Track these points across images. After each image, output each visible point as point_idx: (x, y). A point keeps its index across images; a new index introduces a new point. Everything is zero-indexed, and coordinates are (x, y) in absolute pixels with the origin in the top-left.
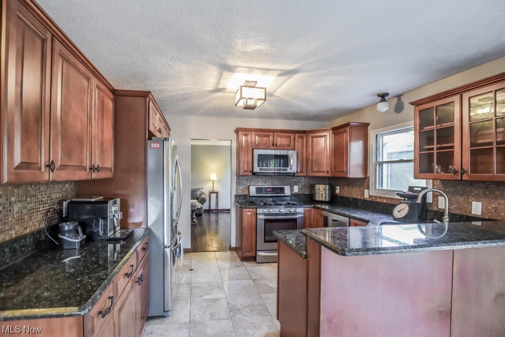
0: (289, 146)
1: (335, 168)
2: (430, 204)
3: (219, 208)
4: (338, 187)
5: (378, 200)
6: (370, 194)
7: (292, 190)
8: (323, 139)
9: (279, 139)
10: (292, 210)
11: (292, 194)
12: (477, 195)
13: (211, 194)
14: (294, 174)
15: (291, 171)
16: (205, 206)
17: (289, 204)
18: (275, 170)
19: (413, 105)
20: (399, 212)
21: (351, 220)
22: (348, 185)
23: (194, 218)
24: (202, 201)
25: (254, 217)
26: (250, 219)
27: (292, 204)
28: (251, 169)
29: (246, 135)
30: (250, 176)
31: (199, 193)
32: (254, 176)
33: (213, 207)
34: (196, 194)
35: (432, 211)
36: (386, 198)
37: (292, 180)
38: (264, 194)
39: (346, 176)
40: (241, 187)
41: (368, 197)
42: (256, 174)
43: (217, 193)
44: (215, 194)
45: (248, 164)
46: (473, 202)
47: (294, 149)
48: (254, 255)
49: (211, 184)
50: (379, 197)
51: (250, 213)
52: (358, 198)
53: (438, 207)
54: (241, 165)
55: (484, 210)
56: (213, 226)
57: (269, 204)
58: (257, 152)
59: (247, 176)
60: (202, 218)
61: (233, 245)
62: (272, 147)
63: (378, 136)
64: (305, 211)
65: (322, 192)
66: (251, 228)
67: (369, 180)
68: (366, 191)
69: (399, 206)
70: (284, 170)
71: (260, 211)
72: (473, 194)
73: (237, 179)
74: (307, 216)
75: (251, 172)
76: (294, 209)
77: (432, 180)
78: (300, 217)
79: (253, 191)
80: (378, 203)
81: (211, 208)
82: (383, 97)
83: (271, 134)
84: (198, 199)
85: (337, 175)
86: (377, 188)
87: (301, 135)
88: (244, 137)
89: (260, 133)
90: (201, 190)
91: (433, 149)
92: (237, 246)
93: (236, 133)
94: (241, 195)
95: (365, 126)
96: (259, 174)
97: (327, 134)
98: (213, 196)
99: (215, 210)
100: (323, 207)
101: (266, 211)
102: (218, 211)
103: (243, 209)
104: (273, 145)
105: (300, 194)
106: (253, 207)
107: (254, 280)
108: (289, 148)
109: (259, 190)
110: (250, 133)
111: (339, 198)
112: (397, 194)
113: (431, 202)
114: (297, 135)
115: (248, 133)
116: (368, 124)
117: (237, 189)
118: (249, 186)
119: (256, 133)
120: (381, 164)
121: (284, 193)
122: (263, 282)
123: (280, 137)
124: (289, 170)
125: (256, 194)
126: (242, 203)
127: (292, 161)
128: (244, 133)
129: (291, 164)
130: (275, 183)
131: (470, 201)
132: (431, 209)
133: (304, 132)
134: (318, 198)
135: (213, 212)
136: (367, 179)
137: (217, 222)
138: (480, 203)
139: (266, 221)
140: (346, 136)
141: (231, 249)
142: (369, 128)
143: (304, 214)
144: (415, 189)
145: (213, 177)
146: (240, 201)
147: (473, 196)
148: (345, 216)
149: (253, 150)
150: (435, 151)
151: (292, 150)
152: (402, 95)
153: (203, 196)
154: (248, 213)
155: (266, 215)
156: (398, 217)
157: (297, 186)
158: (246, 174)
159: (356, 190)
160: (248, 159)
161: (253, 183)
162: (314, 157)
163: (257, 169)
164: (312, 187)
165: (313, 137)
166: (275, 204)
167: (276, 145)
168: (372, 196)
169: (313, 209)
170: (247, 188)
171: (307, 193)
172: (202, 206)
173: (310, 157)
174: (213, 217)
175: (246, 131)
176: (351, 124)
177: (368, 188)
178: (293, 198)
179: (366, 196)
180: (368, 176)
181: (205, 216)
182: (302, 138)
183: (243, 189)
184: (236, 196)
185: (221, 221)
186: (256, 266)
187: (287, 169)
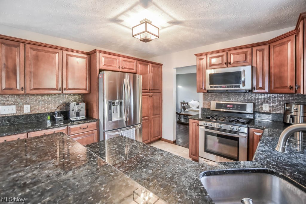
0: (244, 61)
15: (244, 88)
18: (226, 88)
25: (198, 127)
26: (195, 128)
28: (205, 87)
38: (224, 109)
40: (207, 102)
47: (251, 64)
54: (198, 84)
58: (208, 72)
64: (252, 132)
66: (196, 136)
70: (235, 87)
74: (255, 137)
75: (205, 90)
79: (213, 106)
83: (225, 53)
87: (261, 47)
89: (214, 55)
94: (206, 109)
96: (211, 91)
103: (190, 119)
114: (255, 49)
117: (203, 103)
119: (210, 55)
121: (246, 111)
123: (234, 54)
124: (241, 87)
125: (216, 108)
128: (200, 57)
133: (265, 44)
146: (205, 113)
154: (193, 123)
155: (206, 127)
157: (268, 104)
158: (202, 91)
160: (203, 78)
165: (275, 47)
167: (230, 63)
170: (210, 103)
173: (272, 71)
182: (261, 50)
184: (203, 109)
187: (239, 86)
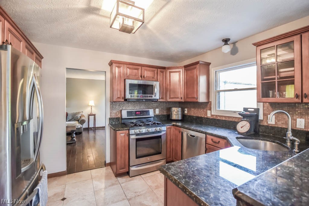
0: (153, 78)
1: (187, 95)
2: (261, 120)
3: (96, 126)
4: (186, 109)
5: (219, 118)
6: (212, 114)
7: (155, 112)
8: (177, 74)
9: (146, 72)
10: (158, 129)
11: (154, 115)
12: (301, 113)
13: (90, 116)
14: (157, 100)
15: (155, 98)
16: (85, 126)
17: (154, 123)
18: (143, 97)
19: (255, 45)
20: (242, 127)
21: (207, 135)
22: (194, 108)
23: (74, 137)
24: (82, 122)
25: (127, 138)
26: (123, 140)
27: (158, 124)
28: (123, 96)
29: (119, 67)
30: (123, 102)
31: (79, 116)
32: (125, 102)
33: (91, 125)
34: (77, 116)
35: (263, 126)
36: (225, 117)
37: (155, 105)
38: (133, 116)
39: (197, 101)
40: (114, 111)
41: (210, 116)
42: (128, 100)
43: (94, 115)
44: (93, 116)
45: (120, 92)
46: (297, 119)
47: (157, 81)
48: (128, 171)
49: (90, 108)
50: (219, 116)
51: (124, 134)
52: (203, 116)
53: (267, 123)
54: (115, 93)
55: (307, 125)
56: (92, 142)
57: (140, 125)
58: (128, 82)
59: (120, 102)
60: (82, 135)
61: (108, 161)
62: (141, 79)
63: (217, 72)
64: (167, 129)
65: (176, 113)
66: (125, 147)
67: (211, 103)
68: (209, 112)
69: (240, 123)
70: (150, 96)
71: (132, 132)
72: (297, 113)
73: (111, 104)
74: (168, 132)
75: (123, 99)
76: (159, 128)
77: (262, 103)
78: (164, 134)
79: (125, 115)
80: (218, 120)
81: (90, 127)
82: (226, 41)
83: (140, 67)
84: (78, 121)
85: (189, 100)
86: (217, 109)
87: (162, 70)
88: (117, 68)
89: (131, 66)
90: (81, 114)
91: (274, 79)
92: (112, 161)
93: (110, 66)
94: (114, 118)
95: (208, 64)
96: (130, 100)
97: (181, 70)
98: (92, 118)
99: (93, 128)
100: (178, 124)
101: (137, 131)
102: (95, 129)
103: (117, 132)
104: (141, 76)
105: (160, 115)
106: (126, 129)
107: (129, 200)
108: (153, 80)
109: (129, 113)
110: (122, 65)
111: (187, 117)
112: (239, 114)
113: (262, 119)
114: (159, 70)
115: (120, 65)
116: (210, 63)
117: (111, 113)
118: (121, 111)
119: (128, 66)
120: (219, 92)
121: (149, 115)
122: (138, 200)
123: (146, 70)
124: (154, 97)
125: (127, 116)
126: (115, 124)
127: (156, 90)
128: (117, 65)
129: (156, 92)
130: (142, 108)
131: (295, 118)
132: (262, 124)
133: (164, 68)
134: (174, 117)
135: (92, 130)
136: (210, 103)
137: (95, 138)
138: (304, 120)
139: (137, 140)
140: (196, 72)
141: (106, 165)
142: (210, 66)
143: (167, 131)
144: (249, 110)
145: (92, 103)
146: (114, 123)
147: (296, 115)
148: (202, 132)
149: (125, 80)
150: (276, 80)
151: (155, 81)
152: (237, 42)
153: (83, 118)
154: (122, 134)
155: (137, 135)
156: (242, 132)
157: (158, 109)
158: (119, 100)
159: (200, 111)
160: (120, 87)
161: (124, 108)
162: (172, 87)
163: (128, 96)
164: (169, 110)
165: (170, 72)
166: (144, 125)
167: (144, 77)
168: (213, 115)
169: (172, 126)
170: (120, 112)
171: (165, 114)
172: (81, 126)
173: (169, 87)
174: (91, 134)
175: (120, 64)
176: (200, 62)
177: (210, 109)
178: (155, 118)
179: (209, 115)
180: (210, 101)
181: (84, 134)
182: (162, 72)
183: (116, 113)
184: (110, 119)
185: (98, 138)
186: (130, 180)
187: (152, 96)
